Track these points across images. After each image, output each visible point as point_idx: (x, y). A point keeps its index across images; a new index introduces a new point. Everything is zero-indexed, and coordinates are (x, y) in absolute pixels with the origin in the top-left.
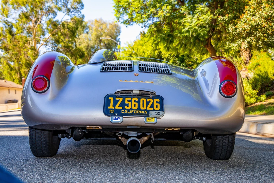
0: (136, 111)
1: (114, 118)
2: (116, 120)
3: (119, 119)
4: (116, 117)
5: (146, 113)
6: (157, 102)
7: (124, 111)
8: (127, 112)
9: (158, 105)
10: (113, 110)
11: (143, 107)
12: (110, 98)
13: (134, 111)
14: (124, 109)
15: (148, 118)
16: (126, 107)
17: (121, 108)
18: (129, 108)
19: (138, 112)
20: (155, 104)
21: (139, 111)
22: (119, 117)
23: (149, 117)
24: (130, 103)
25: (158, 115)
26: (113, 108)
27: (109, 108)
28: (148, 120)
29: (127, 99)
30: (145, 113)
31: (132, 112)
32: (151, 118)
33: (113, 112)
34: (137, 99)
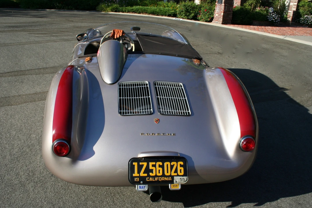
0: (161, 178)
1: (140, 186)
2: (142, 189)
3: (145, 187)
4: (142, 186)
5: (171, 179)
6: (181, 166)
7: (149, 179)
8: (152, 180)
9: (182, 169)
10: (138, 178)
11: (168, 172)
12: (134, 163)
13: (158, 178)
14: (149, 176)
15: (173, 185)
16: (151, 174)
17: (146, 175)
18: (154, 174)
19: (162, 179)
20: (179, 168)
21: (164, 178)
22: (145, 185)
23: (174, 183)
24: (154, 168)
25: (182, 181)
26: (138, 175)
27: (134, 175)
28: (173, 187)
29: (151, 164)
30: (169, 180)
31: (157, 179)
32: (175, 185)
33: (138, 180)
34: (161, 164)
